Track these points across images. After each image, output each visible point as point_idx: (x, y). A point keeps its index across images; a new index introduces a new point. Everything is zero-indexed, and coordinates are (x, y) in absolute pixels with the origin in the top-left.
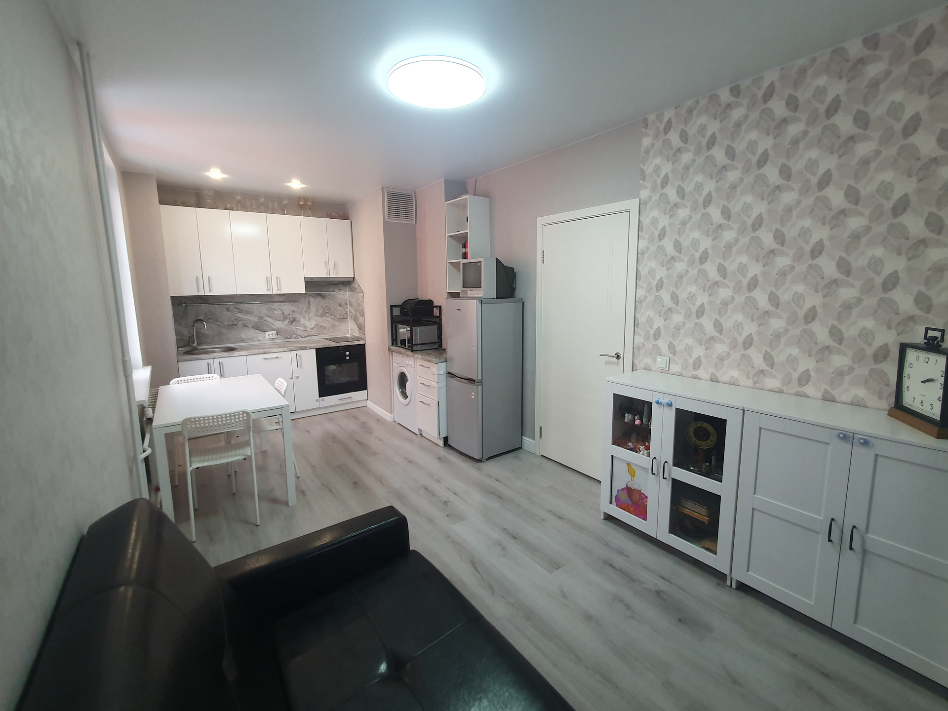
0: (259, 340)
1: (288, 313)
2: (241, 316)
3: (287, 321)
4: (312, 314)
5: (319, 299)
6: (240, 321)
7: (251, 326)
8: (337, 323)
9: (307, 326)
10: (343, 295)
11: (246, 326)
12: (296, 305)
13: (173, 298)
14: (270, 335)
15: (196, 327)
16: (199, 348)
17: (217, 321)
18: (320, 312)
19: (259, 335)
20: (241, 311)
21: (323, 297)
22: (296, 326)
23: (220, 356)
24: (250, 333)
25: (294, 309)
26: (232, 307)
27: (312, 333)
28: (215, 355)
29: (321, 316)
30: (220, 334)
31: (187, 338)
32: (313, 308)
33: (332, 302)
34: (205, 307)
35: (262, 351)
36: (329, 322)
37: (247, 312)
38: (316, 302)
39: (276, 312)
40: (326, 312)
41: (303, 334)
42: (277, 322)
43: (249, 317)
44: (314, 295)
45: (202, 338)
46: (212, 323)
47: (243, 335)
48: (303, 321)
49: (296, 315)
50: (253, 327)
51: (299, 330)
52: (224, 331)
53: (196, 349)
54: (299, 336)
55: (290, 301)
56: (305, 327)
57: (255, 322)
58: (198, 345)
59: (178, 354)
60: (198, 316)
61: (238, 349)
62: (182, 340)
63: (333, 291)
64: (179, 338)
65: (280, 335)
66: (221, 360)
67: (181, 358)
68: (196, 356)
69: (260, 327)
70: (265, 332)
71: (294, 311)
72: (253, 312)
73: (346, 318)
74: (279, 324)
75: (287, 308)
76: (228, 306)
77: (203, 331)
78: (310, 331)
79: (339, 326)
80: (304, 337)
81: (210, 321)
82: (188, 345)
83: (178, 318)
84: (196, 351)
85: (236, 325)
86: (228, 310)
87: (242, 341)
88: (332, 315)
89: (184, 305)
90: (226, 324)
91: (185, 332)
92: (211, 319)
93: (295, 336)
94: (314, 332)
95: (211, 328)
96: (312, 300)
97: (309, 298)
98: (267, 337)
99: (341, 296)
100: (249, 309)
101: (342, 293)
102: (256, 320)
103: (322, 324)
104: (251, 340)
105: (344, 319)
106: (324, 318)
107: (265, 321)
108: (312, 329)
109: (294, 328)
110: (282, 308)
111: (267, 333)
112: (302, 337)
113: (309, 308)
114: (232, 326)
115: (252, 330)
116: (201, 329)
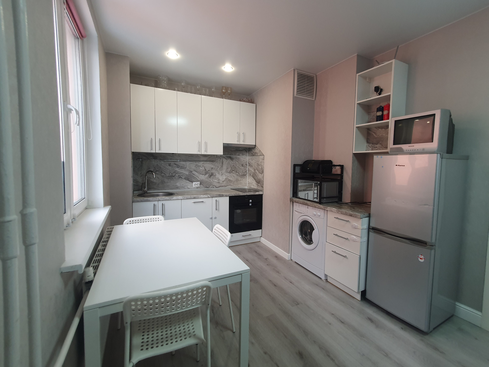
0: (188, 188)
1: (208, 170)
2: (178, 170)
3: (207, 175)
4: (224, 171)
5: (229, 160)
6: (177, 173)
7: (184, 177)
8: (239, 178)
9: (220, 180)
10: (246, 158)
11: (180, 177)
12: (214, 164)
13: (134, 154)
14: (195, 184)
15: (147, 177)
16: (148, 192)
17: (162, 173)
18: (229, 169)
19: (188, 184)
20: (178, 166)
21: (232, 159)
22: (213, 179)
23: (163, 199)
24: (182, 183)
25: (212, 166)
26: (172, 163)
27: (223, 185)
28: (159, 198)
29: (230, 173)
30: (163, 182)
31: (141, 185)
32: (225, 167)
33: (237, 163)
34: (154, 162)
35: (192, 196)
36: (234, 177)
37: (182, 168)
38: (227, 163)
39: (201, 168)
40: (233, 170)
41: (218, 185)
42: (201, 175)
43: (183, 171)
44: (226, 157)
45: (151, 185)
46: (158, 174)
47: (178, 184)
48: (218, 176)
49: (213, 171)
50: (185, 179)
51: (214, 181)
52: (166, 180)
53: (146, 192)
54: (214, 186)
55: (210, 161)
56: (219, 180)
57: (186, 175)
58: (148, 190)
59: (134, 196)
60: (149, 168)
61: (175, 194)
62: (137, 185)
63: (239, 155)
64: (135, 184)
65: (202, 185)
66: (164, 202)
67: (135, 199)
68: (146, 199)
69: (190, 179)
70: (192, 182)
71: (212, 168)
72: (186, 168)
73: (245, 175)
74: (202, 177)
75: (208, 166)
76: (170, 162)
77: (152, 180)
78: (222, 183)
79: (241, 180)
80: (218, 187)
81: (157, 172)
82: (141, 190)
83: (136, 169)
84: (146, 194)
85: (174, 176)
86: (170, 165)
87: (177, 188)
88: (237, 172)
89: (141, 160)
90: (168, 175)
91: (140, 180)
92: (158, 171)
93: (212, 186)
94: (224, 184)
95: (158, 178)
96: (224, 160)
97: (223, 159)
98: (194, 186)
99: (243, 159)
100: (184, 165)
101: (244, 157)
102: (187, 173)
103: (229, 178)
104: (183, 187)
105: (244, 175)
106: (231, 174)
107: (194, 174)
108: (223, 181)
109: (211, 180)
110: (205, 166)
111: (194, 183)
112: (216, 187)
113: (222, 166)
114: (172, 177)
115: (184, 180)
116: (150, 178)
